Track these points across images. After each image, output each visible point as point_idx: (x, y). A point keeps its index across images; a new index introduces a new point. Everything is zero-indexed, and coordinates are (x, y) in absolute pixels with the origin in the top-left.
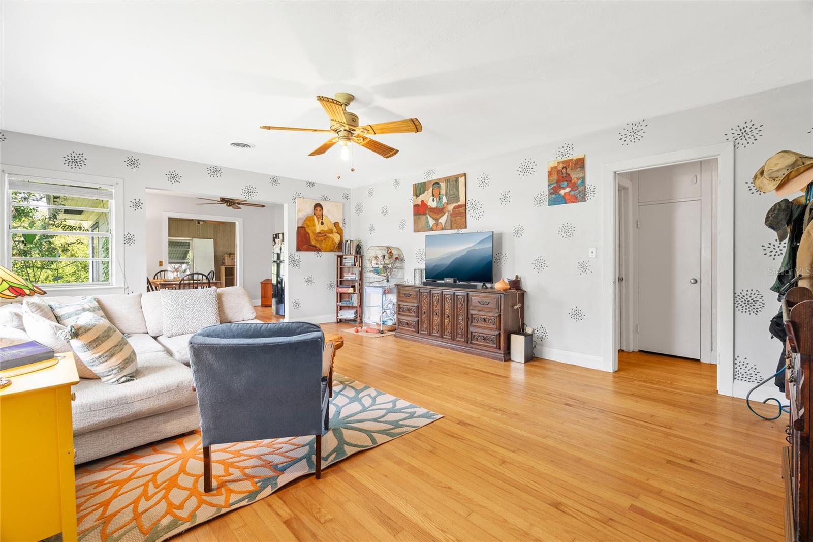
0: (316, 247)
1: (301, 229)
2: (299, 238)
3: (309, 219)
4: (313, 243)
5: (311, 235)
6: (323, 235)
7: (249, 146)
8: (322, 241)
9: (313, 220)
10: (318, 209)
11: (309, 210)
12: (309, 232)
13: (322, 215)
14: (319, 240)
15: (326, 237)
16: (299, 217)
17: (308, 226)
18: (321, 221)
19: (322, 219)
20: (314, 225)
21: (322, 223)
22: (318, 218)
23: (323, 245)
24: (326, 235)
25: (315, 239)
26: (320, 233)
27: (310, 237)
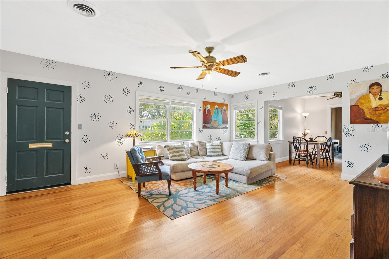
0: (373, 120)
1: (354, 107)
2: (352, 114)
3: (364, 97)
4: (368, 116)
5: (366, 111)
6: (381, 109)
7: (267, 74)
8: (380, 114)
9: (369, 98)
10: (375, 87)
11: (364, 90)
12: (364, 108)
13: (381, 92)
14: (376, 114)
15: (386, 110)
16: (352, 98)
17: (362, 103)
18: (379, 96)
19: (381, 95)
20: (370, 102)
21: (380, 99)
22: (374, 95)
23: (382, 118)
24: (386, 108)
25: (370, 113)
26: (377, 108)
27: (364, 112)
